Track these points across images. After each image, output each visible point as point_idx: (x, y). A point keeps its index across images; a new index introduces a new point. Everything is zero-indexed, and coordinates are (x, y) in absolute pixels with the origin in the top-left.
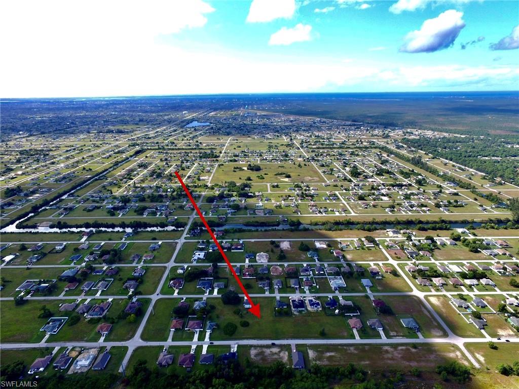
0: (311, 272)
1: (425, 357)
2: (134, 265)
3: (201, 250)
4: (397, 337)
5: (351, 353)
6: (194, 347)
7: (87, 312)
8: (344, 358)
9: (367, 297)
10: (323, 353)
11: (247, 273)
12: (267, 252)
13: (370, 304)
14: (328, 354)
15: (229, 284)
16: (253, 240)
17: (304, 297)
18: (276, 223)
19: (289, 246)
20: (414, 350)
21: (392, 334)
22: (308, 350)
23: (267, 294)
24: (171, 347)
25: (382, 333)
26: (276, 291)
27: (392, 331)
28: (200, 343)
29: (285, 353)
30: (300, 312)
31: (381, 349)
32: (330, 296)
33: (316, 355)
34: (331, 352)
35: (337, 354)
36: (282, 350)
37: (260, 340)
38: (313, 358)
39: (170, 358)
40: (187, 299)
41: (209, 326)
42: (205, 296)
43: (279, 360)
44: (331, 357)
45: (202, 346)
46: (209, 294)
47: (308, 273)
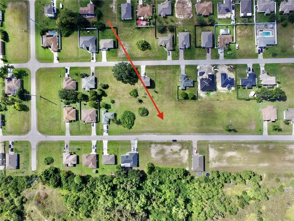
0: (233, 11)
5: (253, 154)
6: (94, 143)
8: (244, 158)
10: (224, 153)
11: (142, 18)
14: (229, 154)
15: (119, 41)
17: (216, 66)
22: (210, 149)
23: (169, 61)
24: (72, 143)
26: (181, 55)
28: (99, 138)
29: (185, 152)
30: (208, 93)
31: (286, 148)
32: (250, 63)
33: (217, 154)
34: (232, 152)
35: (238, 154)
36: (183, 148)
37: (161, 135)
38: (213, 159)
39: (74, 161)
40: (71, 71)
41: (105, 119)
42: (92, 65)
43: (179, 160)
44: (231, 157)
45: (101, 141)
46: (97, 60)
47: (228, 15)
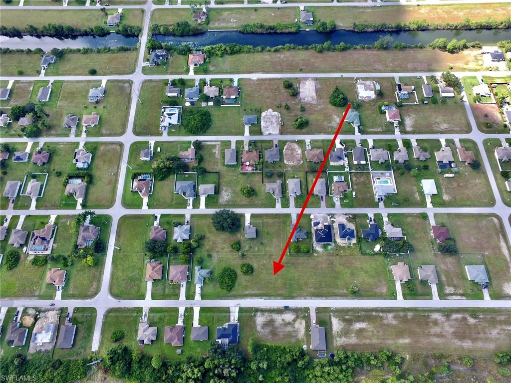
0: (346, 159)
1: (485, 333)
2: (72, 138)
3: (173, 103)
4: (454, 297)
5: (388, 325)
6: (182, 310)
7: (26, 244)
8: (378, 332)
9: (424, 217)
10: (352, 324)
11: (248, 163)
12: (278, 108)
13: (426, 233)
14: (358, 326)
15: (221, 187)
16: (254, 77)
17: (332, 216)
18: (293, 30)
19: (314, 94)
20: (472, 321)
21: (447, 291)
22: (333, 319)
23: (278, 209)
24: (153, 310)
25: (434, 289)
26: (292, 202)
27: (449, 286)
28: (189, 303)
29: (301, 323)
30: (325, 247)
31: (428, 317)
32: (371, 212)
33: (342, 326)
34: (361, 323)
35: (369, 326)
36: (297, 317)
37: (269, 299)
38: (338, 332)
39: (153, 335)
40: (162, 219)
41: (199, 277)
42: (188, 212)
43: (294, 334)
44: (361, 331)
45: (192, 309)
46: (194, 207)
47: (341, 163)
